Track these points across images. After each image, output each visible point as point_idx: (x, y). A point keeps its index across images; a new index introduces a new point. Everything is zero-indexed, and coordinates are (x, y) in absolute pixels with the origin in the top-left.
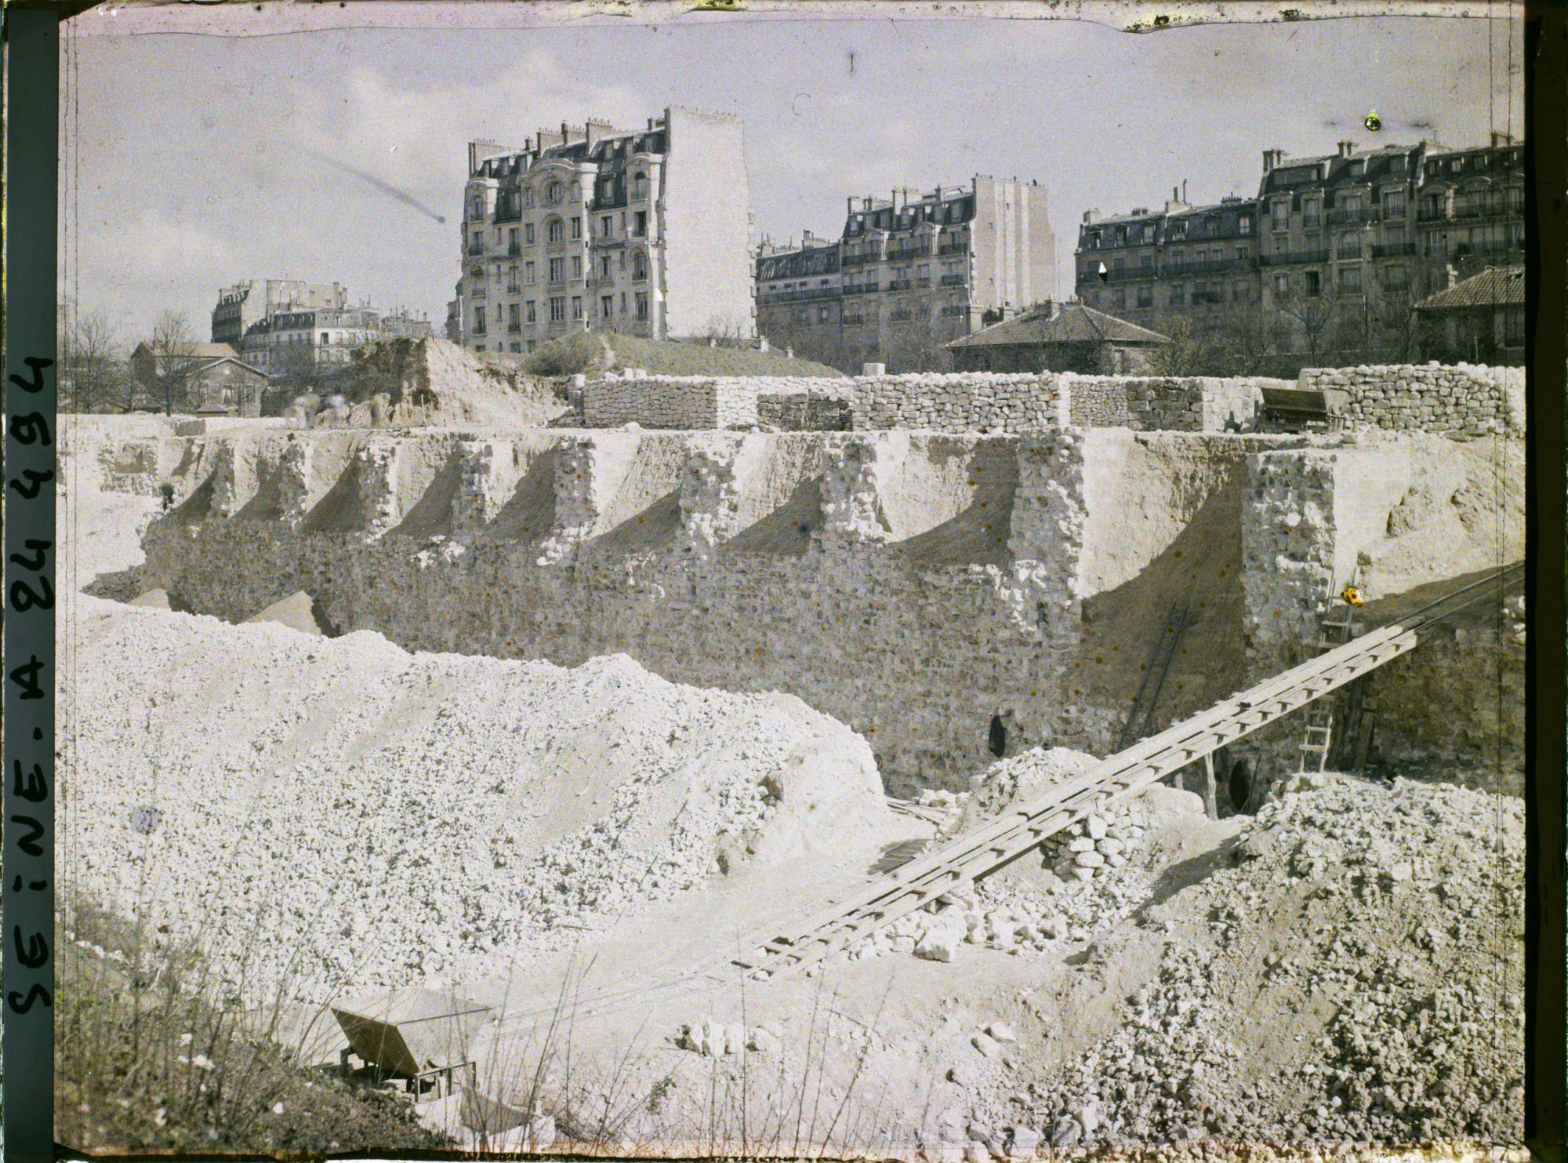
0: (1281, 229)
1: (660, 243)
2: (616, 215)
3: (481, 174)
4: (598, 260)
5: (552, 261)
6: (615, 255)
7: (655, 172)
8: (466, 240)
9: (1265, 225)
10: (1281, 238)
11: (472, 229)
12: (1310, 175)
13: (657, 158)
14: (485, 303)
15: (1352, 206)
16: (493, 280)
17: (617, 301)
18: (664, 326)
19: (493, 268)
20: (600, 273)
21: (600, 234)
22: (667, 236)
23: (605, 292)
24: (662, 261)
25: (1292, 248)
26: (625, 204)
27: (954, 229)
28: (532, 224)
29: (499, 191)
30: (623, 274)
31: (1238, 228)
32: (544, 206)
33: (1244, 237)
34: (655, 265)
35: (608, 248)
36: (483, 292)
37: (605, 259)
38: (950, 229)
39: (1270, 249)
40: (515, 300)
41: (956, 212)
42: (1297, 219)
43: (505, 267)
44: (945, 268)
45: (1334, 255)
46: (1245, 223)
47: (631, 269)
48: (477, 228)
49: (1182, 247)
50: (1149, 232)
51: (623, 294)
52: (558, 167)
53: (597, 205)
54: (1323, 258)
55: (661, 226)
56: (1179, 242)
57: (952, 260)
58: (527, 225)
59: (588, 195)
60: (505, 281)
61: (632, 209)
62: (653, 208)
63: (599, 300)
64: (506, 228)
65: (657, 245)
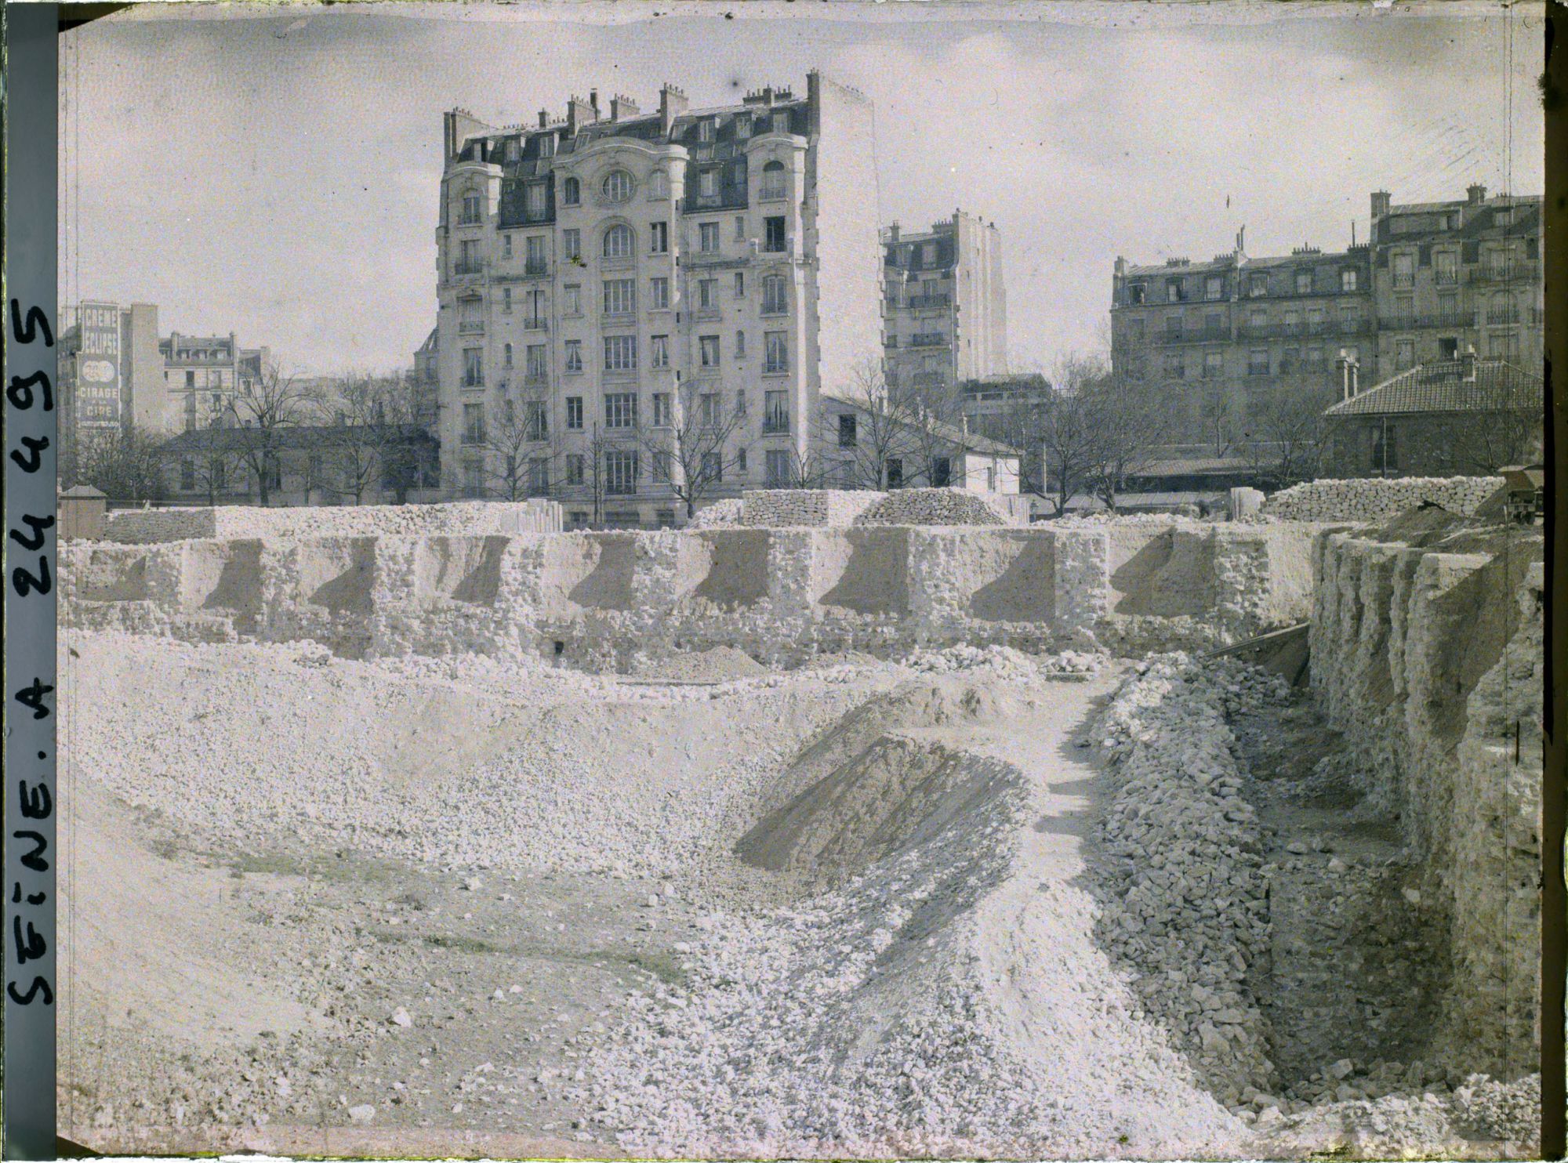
0: (1404, 285)
1: (810, 260)
2: (727, 222)
3: (467, 155)
4: (693, 286)
5: (606, 284)
6: (727, 278)
7: (799, 159)
8: (445, 253)
9: (1382, 282)
10: (1404, 297)
11: (456, 237)
12: (1437, 223)
13: (800, 141)
14: (484, 342)
15: (1498, 261)
16: (497, 309)
17: (728, 342)
18: (814, 379)
19: (498, 293)
20: (696, 303)
21: (695, 246)
22: (821, 252)
23: (706, 329)
24: (812, 285)
25: (1418, 308)
26: (744, 205)
27: (929, 276)
28: (577, 232)
29: (505, 183)
30: (744, 304)
31: (1341, 285)
32: (600, 205)
33: (1350, 294)
34: (801, 293)
35: (711, 267)
36: (481, 326)
37: (704, 285)
38: (922, 277)
39: (1387, 309)
40: (540, 338)
41: (929, 254)
42: (1426, 274)
43: (519, 291)
44: (918, 323)
45: (1481, 320)
46: (1350, 279)
47: (756, 298)
48: (470, 233)
49: (1264, 306)
50: (1214, 286)
51: (740, 334)
52: (627, 150)
53: (690, 206)
54: (1468, 322)
55: (811, 236)
56: (1260, 298)
57: (929, 314)
58: (567, 232)
59: (678, 191)
60: (520, 312)
61: (757, 214)
62: (798, 211)
63: (695, 340)
64: (519, 237)
65: (805, 264)
